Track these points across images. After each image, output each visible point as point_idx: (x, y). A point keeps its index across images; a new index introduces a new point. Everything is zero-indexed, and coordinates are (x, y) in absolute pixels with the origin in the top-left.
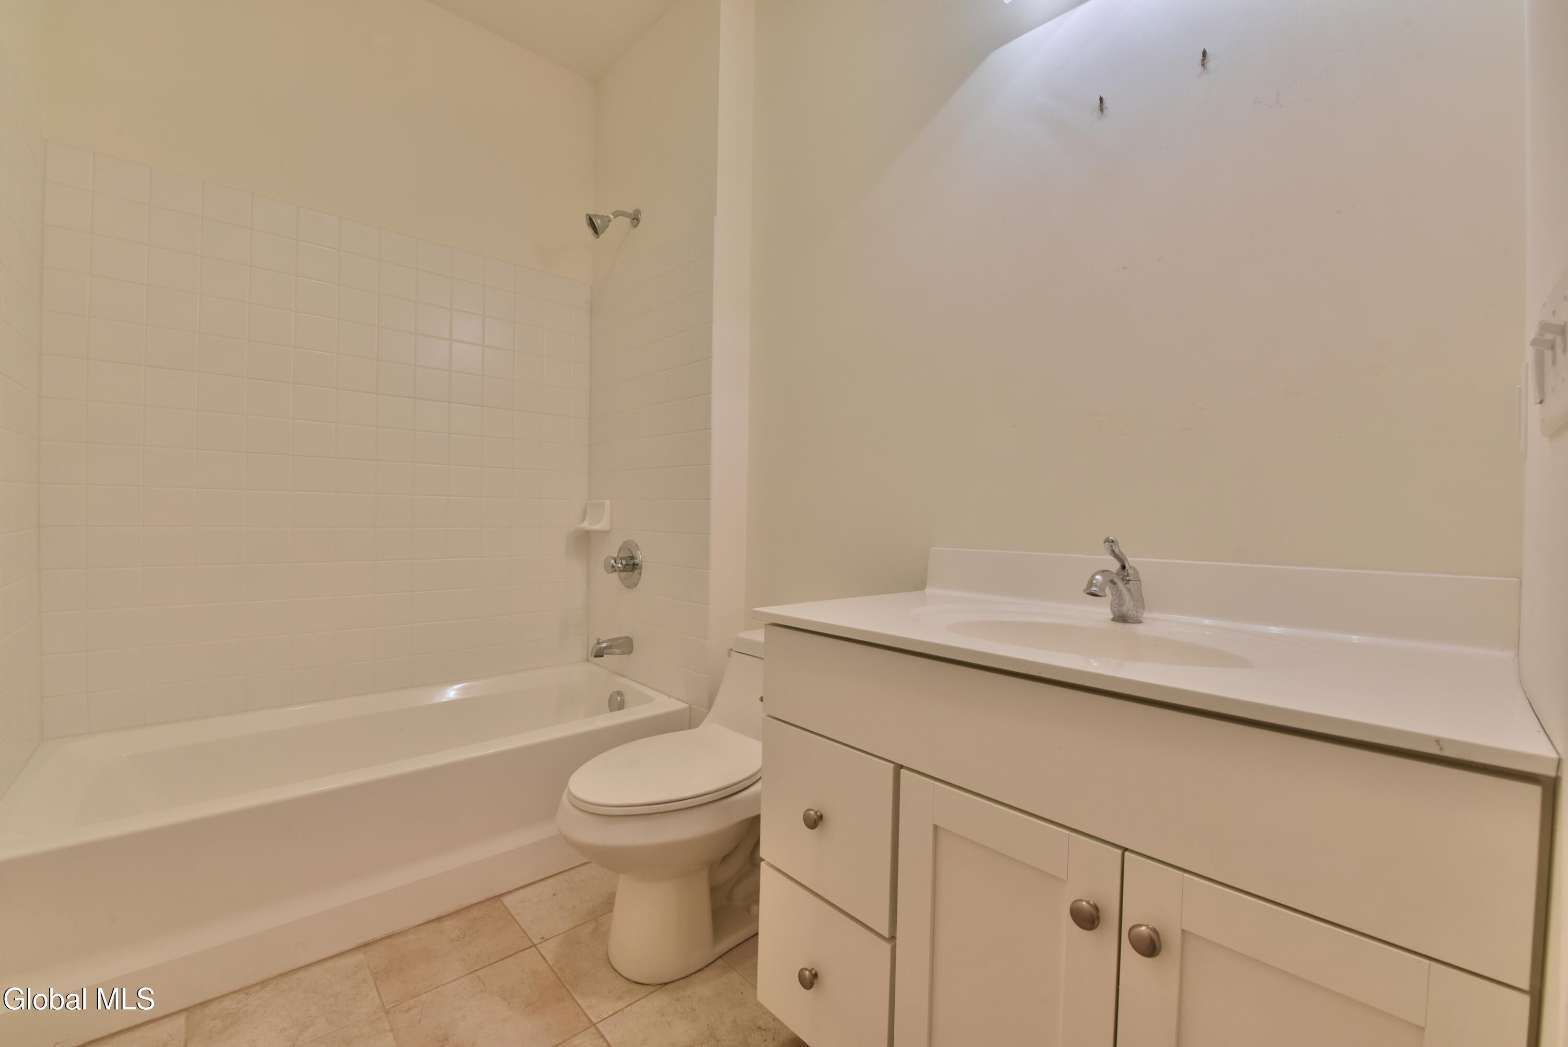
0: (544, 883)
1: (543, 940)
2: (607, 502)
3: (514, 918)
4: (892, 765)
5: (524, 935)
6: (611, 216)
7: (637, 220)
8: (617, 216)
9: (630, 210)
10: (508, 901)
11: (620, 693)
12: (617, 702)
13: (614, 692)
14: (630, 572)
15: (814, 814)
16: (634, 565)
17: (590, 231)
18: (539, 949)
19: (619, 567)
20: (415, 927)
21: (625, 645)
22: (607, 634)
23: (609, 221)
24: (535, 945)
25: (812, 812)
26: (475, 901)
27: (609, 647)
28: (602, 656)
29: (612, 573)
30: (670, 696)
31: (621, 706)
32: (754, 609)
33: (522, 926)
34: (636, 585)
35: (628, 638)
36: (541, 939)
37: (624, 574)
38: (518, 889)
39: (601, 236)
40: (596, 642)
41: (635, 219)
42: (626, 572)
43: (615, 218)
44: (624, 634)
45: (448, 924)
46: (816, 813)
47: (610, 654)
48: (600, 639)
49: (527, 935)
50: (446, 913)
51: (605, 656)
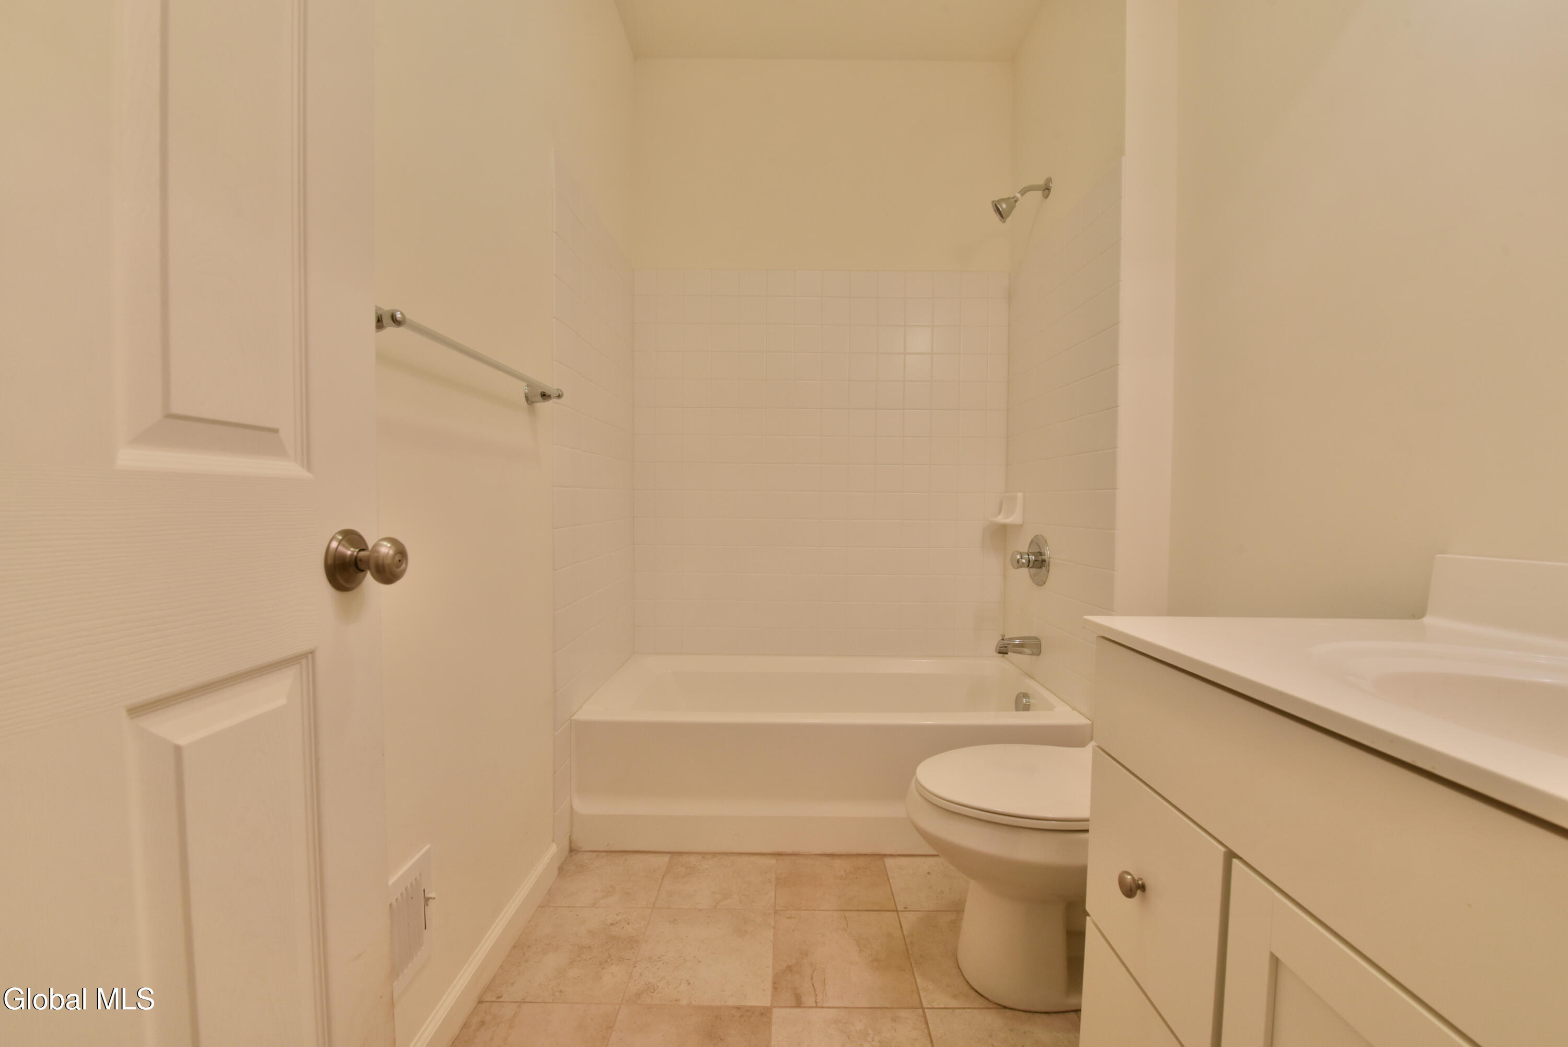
0: (922, 859)
1: (905, 910)
2: (1020, 495)
3: (889, 880)
4: (1223, 849)
5: (892, 897)
6: (1018, 195)
7: (1048, 189)
8: (1024, 194)
9: (1041, 182)
10: (889, 862)
11: (1026, 695)
12: (1022, 703)
13: (1021, 693)
14: (1040, 568)
15: (1131, 880)
16: (1044, 561)
17: (996, 217)
18: (900, 915)
19: (1023, 563)
20: (816, 855)
21: (1032, 646)
22: (1016, 632)
23: (1016, 202)
24: (897, 911)
25: (1129, 877)
26: (863, 852)
27: (1021, 646)
28: (1007, 653)
29: (1018, 568)
30: (1074, 709)
31: (1027, 708)
32: (1086, 617)
33: (893, 889)
34: (1044, 583)
35: (1036, 638)
36: (904, 908)
37: (1034, 570)
38: (900, 855)
39: (1009, 220)
40: (1001, 638)
41: (1046, 189)
42: (1036, 568)
43: (1022, 196)
44: (1033, 634)
45: (838, 862)
46: (1133, 878)
47: (1020, 653)
48: (1004, 636)
49: (894, 899)
50: (839, 853)
51: (1009, 653)
